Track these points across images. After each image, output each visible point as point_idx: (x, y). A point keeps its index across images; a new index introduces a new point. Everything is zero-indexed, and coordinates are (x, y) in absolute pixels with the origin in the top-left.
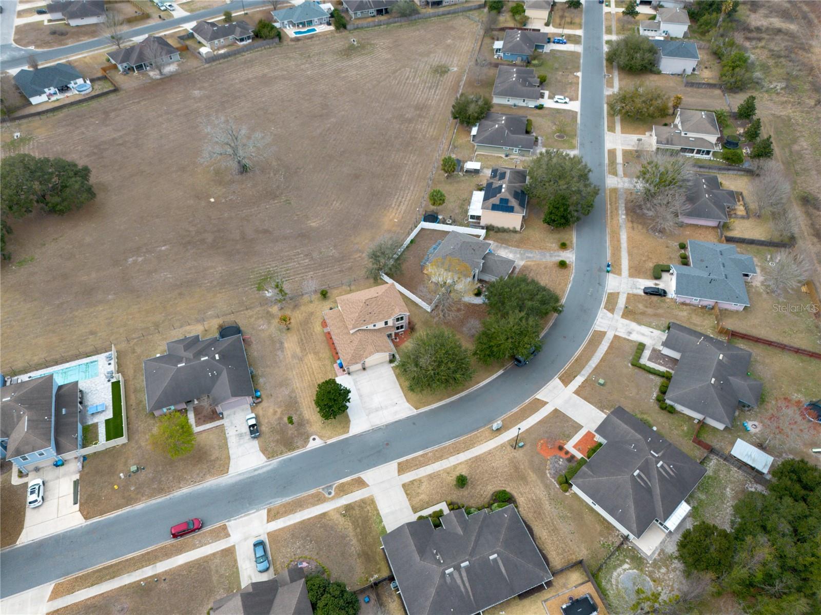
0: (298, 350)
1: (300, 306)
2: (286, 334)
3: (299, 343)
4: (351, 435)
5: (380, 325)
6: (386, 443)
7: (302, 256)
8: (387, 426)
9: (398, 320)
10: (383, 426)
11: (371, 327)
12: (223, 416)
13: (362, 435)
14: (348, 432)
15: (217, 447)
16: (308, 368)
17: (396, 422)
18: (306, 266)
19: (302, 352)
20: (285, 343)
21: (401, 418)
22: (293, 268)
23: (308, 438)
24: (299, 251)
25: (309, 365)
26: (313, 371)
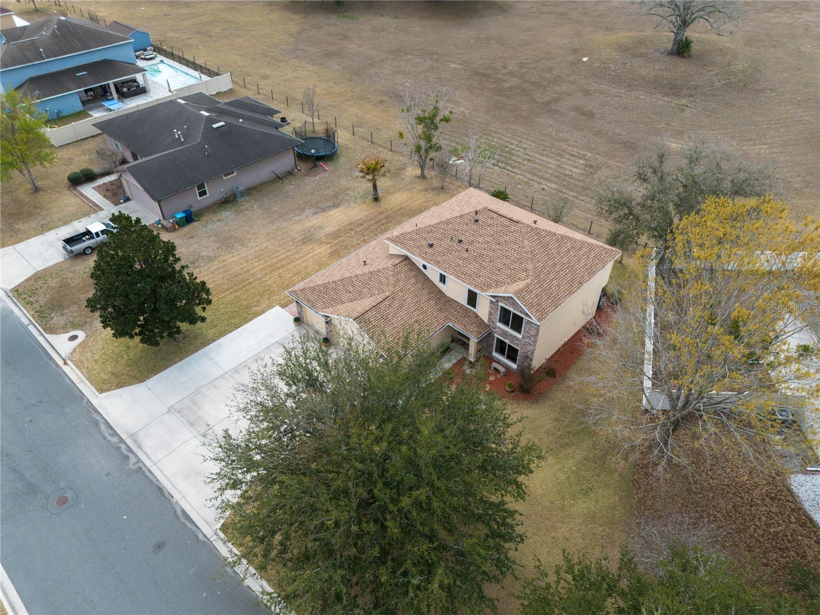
0: (329, 230)
1: (447, 193)
2: (364, 203)
3: (350, 224)
4: (94, 402)
5: (456, 290)
6: (69, 495)
7: (582, 162)
8: (141, 472)
9: (505, 316)
10: (139, 460)
11: (433, 273)
12: (121, 203)
13: (96, 424)
14: (101, 391)
15: (43, 222)
16: (287, 257)
17: (160, 490)
18: (565, 175)
19: (328, 235)
20: (338, 210)
21: (177, 497)
22: (540, 164)
23: (75, 326)
24: (590, 155)
25: (297, 256)
26: (283, 266)
